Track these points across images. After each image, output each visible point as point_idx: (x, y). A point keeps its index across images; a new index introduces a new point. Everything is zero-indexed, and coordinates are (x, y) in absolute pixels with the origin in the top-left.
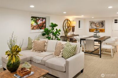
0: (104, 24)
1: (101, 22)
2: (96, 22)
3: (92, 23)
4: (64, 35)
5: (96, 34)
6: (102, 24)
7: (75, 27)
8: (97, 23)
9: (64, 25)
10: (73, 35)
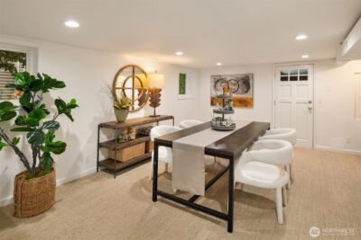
0: (251, 82)
1: (242, 79)
2: (228, 79)
3: (218, 81)
4: (114, 119)
5: (221, 116)
6: (246, 82)
7: (160, 90)
8: (233, 82)
9: (119, 85)
10: (155, 116)
